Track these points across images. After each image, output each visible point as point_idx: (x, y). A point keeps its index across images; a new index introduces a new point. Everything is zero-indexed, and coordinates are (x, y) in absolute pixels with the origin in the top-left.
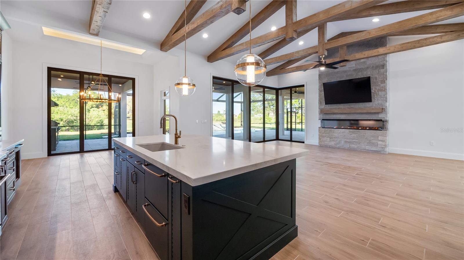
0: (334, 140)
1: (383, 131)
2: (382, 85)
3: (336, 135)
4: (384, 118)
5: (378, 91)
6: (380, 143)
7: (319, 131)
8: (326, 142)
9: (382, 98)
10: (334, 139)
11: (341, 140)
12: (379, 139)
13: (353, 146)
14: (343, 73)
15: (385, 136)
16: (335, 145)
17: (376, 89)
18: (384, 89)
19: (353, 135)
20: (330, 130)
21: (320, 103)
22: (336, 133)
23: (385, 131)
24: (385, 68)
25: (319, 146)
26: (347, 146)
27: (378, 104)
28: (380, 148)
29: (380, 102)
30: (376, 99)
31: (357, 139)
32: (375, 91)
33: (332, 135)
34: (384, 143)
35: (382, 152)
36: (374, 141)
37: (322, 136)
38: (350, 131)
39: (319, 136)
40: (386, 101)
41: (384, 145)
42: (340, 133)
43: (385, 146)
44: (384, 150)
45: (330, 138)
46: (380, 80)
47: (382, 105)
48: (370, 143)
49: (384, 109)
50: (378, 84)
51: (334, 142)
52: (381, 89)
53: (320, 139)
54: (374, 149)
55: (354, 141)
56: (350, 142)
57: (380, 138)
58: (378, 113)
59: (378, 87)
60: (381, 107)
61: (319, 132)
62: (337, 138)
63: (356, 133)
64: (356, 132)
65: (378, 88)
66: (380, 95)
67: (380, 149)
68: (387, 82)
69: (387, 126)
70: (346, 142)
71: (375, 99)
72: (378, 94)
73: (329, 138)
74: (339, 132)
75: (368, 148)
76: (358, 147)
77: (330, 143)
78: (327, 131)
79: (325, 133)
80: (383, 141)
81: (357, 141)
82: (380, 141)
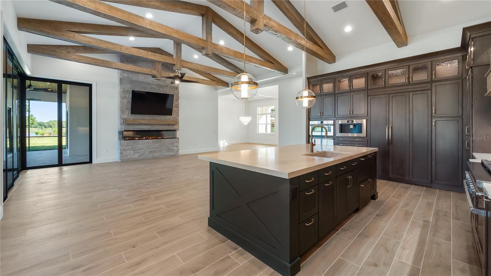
3: (140, 146)
4: (177, 128)
5: (174, 107)
6: (175, 148)
7: (120, 145)
8: (128, 156)
9: (176, 113)
10: (138, 151)
11: (146, 151)
13: (156, 154)
14: (147, 84)
15: (178, 142)
16: (139, 157)
18: (177, 106)
19: (156, 144)
20: (134, 142)
21: (122, 111)
22: (140, 144)
25: (120, 162)
26: (151, 156)
27: (174, 117)
28: (175, 152)
31: (160, 148)
33: (136, 147)
34: (178, 148)
35: (176, 155)
36: (171, 148)
37: (124, 150)
38: (153, 142)
39: (121, 150)
40: (179, 116)
43: (178, 150)
44: (177, 154)
46: (175, 98)
48: (169, 150)
51: (139, 154)
52: (175, 105)
53: (121, 153)
54: (172, 154)
55: (157, 150)
56: (153, 152)
57: (175, 144)
58: (174, 125)
60: (176, 120)
62: (141, 149)
64: (159, 142)
66: (174, 110)
68: (179, 100)
70: (150, 152)
73: (133, 151)
74: (143, 143)
75: (167, 154)
76: (160, 155)
77: (133, 156)
78: (131, 143)
79: (128, 145)
80: (177, 146)
81: (159, 150)
82: (175, 146)
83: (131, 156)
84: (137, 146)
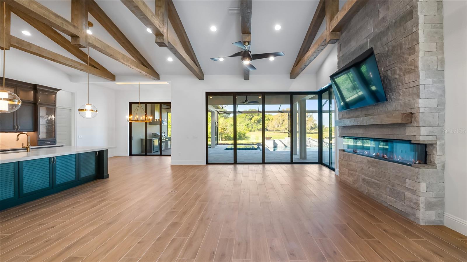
2: (410, 59)
3: (354, 165)
5: (404, 75)
6: (408, 194)
9: (411, 89)
11: (360, 176)
12: (406, 186)
13: (372, 190)
16: (353, 184)
17: (400, 70)
18: (413, 68)
19: (372, 169)
20: (348, 155)
22: (353, 162)
23: (417, 169)
24: (414, 16)
26: (365, 189)
27: (405, 104)
28: (407, 206)
29: (408, 99)
30: (401, 93)
31: (377, 178)
32: (400, 76)
33: (350, 164)
34: (416, 197)
35: (412, 219)
36: (399, 189)
37: (341, 164)
40: (418, 96)
41: (415, 201)
42: (357, 162)
44: (414, 215)
45: (349, 170)
46: (407, 46)
47: (411, 105)
48: (393, 191)
49: (413, 115)
50: (404, 58)
51: (353, 178)
52: (409, 68)
54: (398, 206)
56: (368, 183)
57: (408, 183)
58: (403, 125)
59: (403, 64)
60: (409, 111)
61: (339, 158)
62: (355, 171)
63: (375, 167)
64: (375, 164)
65: (404, 67)
66: (407, 82)
67: (409, 210)
68: (418, 47)
69: (433, 157)
70: (364, 180)
71: (399, 93)
72: (404, 82)
73: (348, 170)
74: (357, 160)
75: (391, 200)
76: (378, 195)
77: (349, 178)
78: (346, 156)
79: (344, 159)
80: (414, 192)
81: (377, 183)
82: (408, 189)
83: (346, 177)
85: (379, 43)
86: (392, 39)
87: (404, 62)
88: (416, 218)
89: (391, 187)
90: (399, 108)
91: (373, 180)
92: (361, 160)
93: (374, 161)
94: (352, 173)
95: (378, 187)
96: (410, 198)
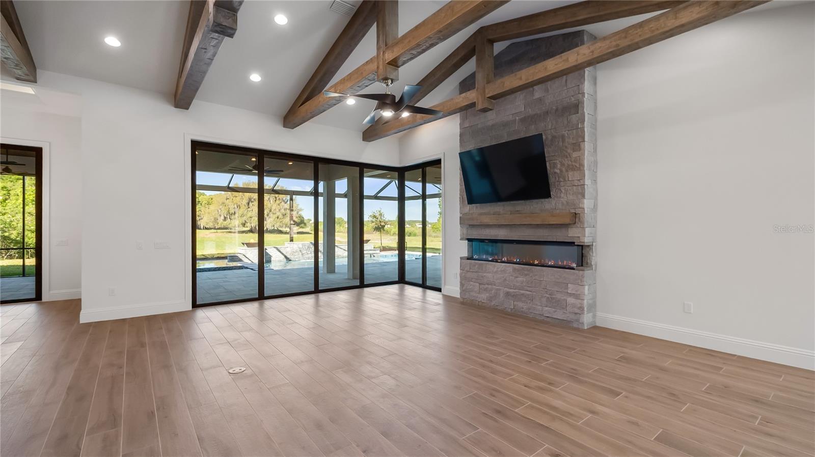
0: (486, 290)
1: (578, 272)
2: (575, 155)
3: (490, 276)
4: (579, 237)
5: (567, 171)
6: (571, 300)
7: (461, 267)
8: (472, 294)
9: (575, 187)
10: (487, 286)
11: (500, 290)
12: (569, 292)
13: (520, 304)
15: (583, 283)
16: (488, 302)
17: (562, 165)
18: (578, 166)
19: (520, 278)
20: (480, 265)
21: (463, 200)
22: (489, 272)
23: (581, 272)
24: (580, 111)
25: (462, 303)
26: (510, 305)
27: (567, 203)
28: (570, 313)
29: (571, 197)
30: (563, 191)
31: (529, 289)
32: (561, 171)
33: (482, 277)
34: (579, 301)
35: (575, 325)
36: (559, 296)
37: (466, 279)
38: (514, 269)
39: (461, 277)
40: (583, 196)
41: (579, 306)
42: (496, 272)
43: (581, 308)
44: (578, 320)
45: (480, 284)
46: (571, 141)
47: (575, 205)
49: (578, 216)
50: (567, 152)
51: (488, 295)
52: (572, 165)
53: (462, 285)
54: (559, 315)
55: (523, 294)
56: (515, 297)
57: (571, 288)
58: (565, 226)
59: (566, 159)
60: (573, 211)
61: (461, 270)
62: (491, 284)
63: (526, 275)
64: (526, 272)
65: (566, 162)
66: (570, 179)
67: (572, 317)
68: (584, 145)
69: (590, 258)
70: (507, 294)
71: (560, 190)
72: (567, 179)
73: (478, 284)
74: (495, 270)
75: (548, 311)
76: (529, 309)
77: (479, 296)
78: (475, 266)
79: (471, 270)
80: (577, 296)
81: (528, 295)
82: (571, 295)
83: (475, 295)
84: (485, 274)
85: (533, 126)
86: (551, 127)
87: (567, 157)
88: (580, 323)
89: (549, 296)
90: (560, 207)
91: (522, 292)
92: (503, 269)
93: (523, 268)
94: (487, 288)
95: (530, 300)
96: (574, 304)
